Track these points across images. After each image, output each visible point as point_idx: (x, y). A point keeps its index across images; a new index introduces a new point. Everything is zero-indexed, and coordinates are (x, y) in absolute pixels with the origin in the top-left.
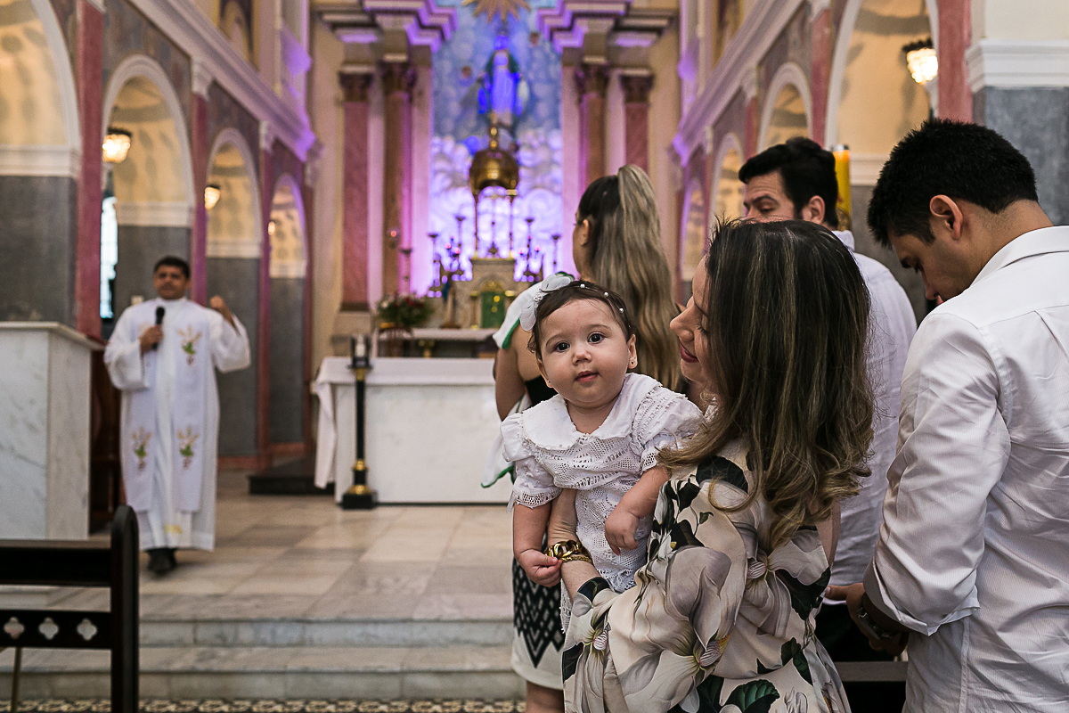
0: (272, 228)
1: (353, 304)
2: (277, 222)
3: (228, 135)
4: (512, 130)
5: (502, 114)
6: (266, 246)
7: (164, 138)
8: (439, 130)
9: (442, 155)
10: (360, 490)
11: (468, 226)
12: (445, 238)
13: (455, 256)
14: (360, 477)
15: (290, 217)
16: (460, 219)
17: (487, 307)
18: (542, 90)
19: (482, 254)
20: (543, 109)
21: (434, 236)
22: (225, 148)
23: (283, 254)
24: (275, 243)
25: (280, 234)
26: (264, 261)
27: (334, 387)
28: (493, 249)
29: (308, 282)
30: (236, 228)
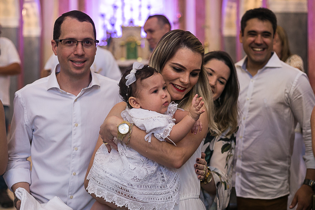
0: (24, 12)
2: (27, 9)
6: (21, 21)
11: (119, 11)
12: (108, 17)
13: (113, 25)
15: (32, 7)
16: (115, 7)
17: (129, 50)
19: (126, 24)
21: (103, 16)
23: (29, 25)
24: (25, 20)
25: (28, 15)
28: (131, 22)
29: (41, 38)
30: (7, 12)
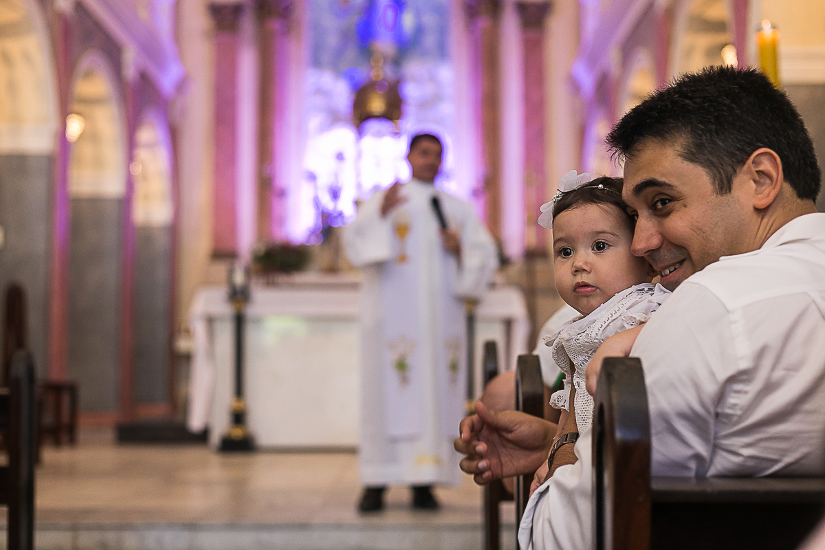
0: (136, 169)
1: (223, 253)
2: (142, 162)
3: (91, 61)
4: (397, 62)
5: (384, 45)
7: (27, 57)
8: (316, 63)
9: (320, 91)
10: (238, 433)
14: (239, 418)
15: (156, 157)
16: (340, 157)
18: (429, 20)
20: (430, 40)
21: (312, 178)
22: (88, 74)
24: (139, 185)
25: (145, 176)
26: (126, 202)
27: (210, 321)
30: (98, 163)
